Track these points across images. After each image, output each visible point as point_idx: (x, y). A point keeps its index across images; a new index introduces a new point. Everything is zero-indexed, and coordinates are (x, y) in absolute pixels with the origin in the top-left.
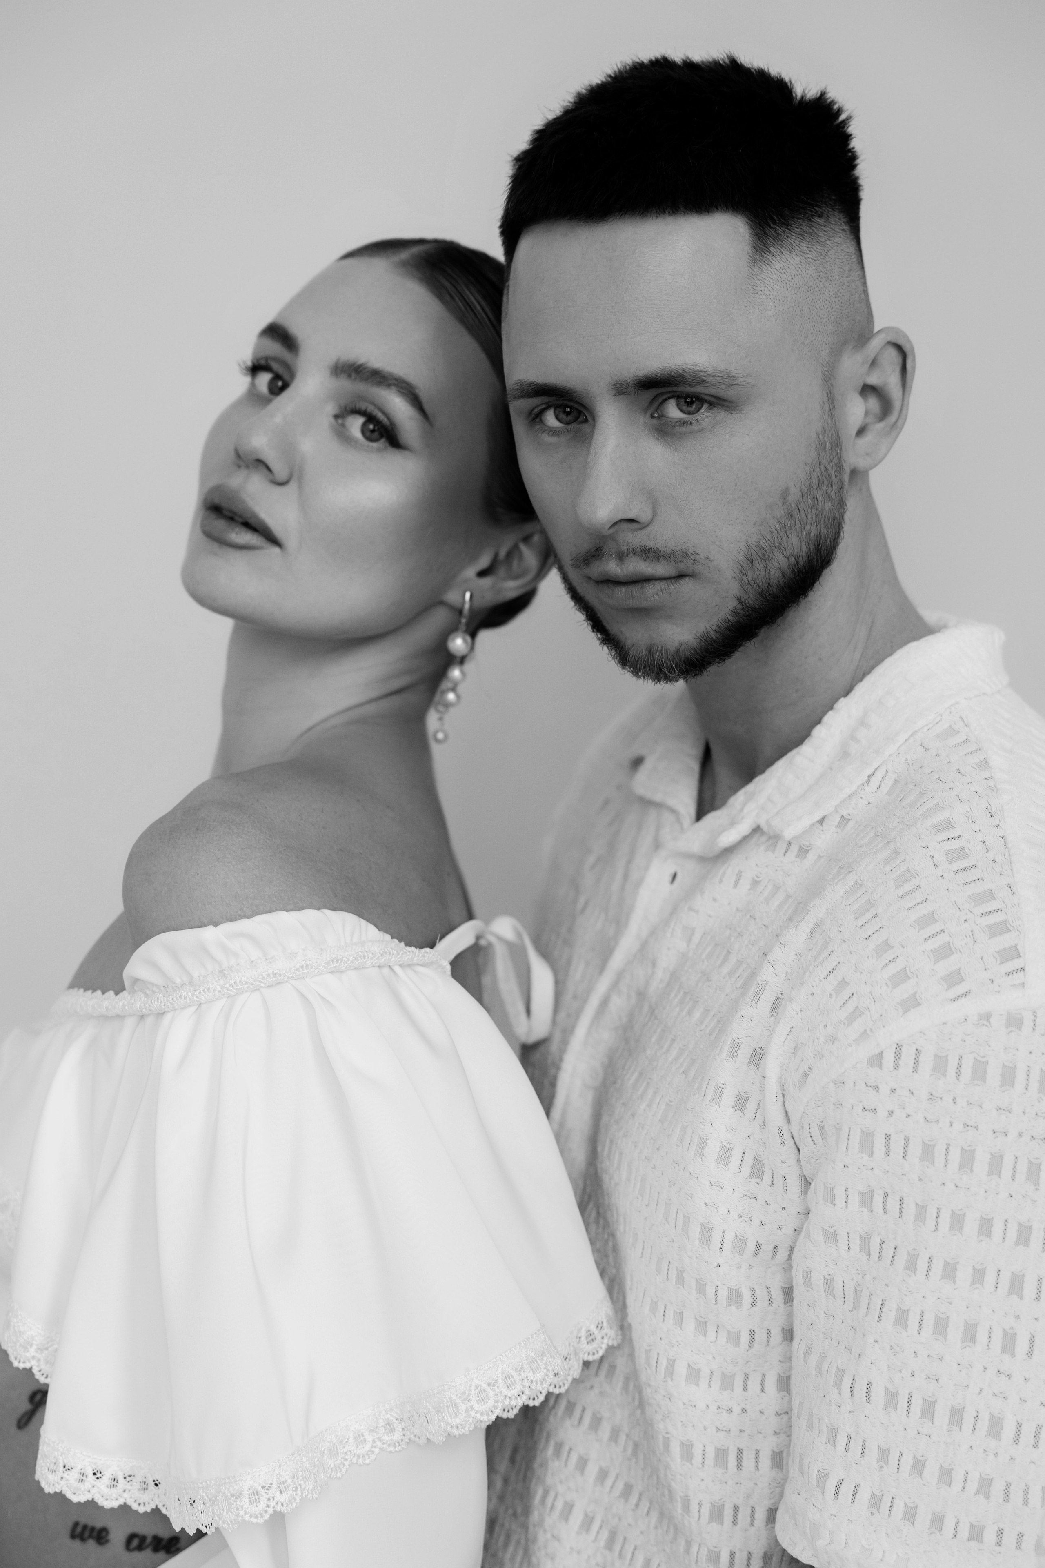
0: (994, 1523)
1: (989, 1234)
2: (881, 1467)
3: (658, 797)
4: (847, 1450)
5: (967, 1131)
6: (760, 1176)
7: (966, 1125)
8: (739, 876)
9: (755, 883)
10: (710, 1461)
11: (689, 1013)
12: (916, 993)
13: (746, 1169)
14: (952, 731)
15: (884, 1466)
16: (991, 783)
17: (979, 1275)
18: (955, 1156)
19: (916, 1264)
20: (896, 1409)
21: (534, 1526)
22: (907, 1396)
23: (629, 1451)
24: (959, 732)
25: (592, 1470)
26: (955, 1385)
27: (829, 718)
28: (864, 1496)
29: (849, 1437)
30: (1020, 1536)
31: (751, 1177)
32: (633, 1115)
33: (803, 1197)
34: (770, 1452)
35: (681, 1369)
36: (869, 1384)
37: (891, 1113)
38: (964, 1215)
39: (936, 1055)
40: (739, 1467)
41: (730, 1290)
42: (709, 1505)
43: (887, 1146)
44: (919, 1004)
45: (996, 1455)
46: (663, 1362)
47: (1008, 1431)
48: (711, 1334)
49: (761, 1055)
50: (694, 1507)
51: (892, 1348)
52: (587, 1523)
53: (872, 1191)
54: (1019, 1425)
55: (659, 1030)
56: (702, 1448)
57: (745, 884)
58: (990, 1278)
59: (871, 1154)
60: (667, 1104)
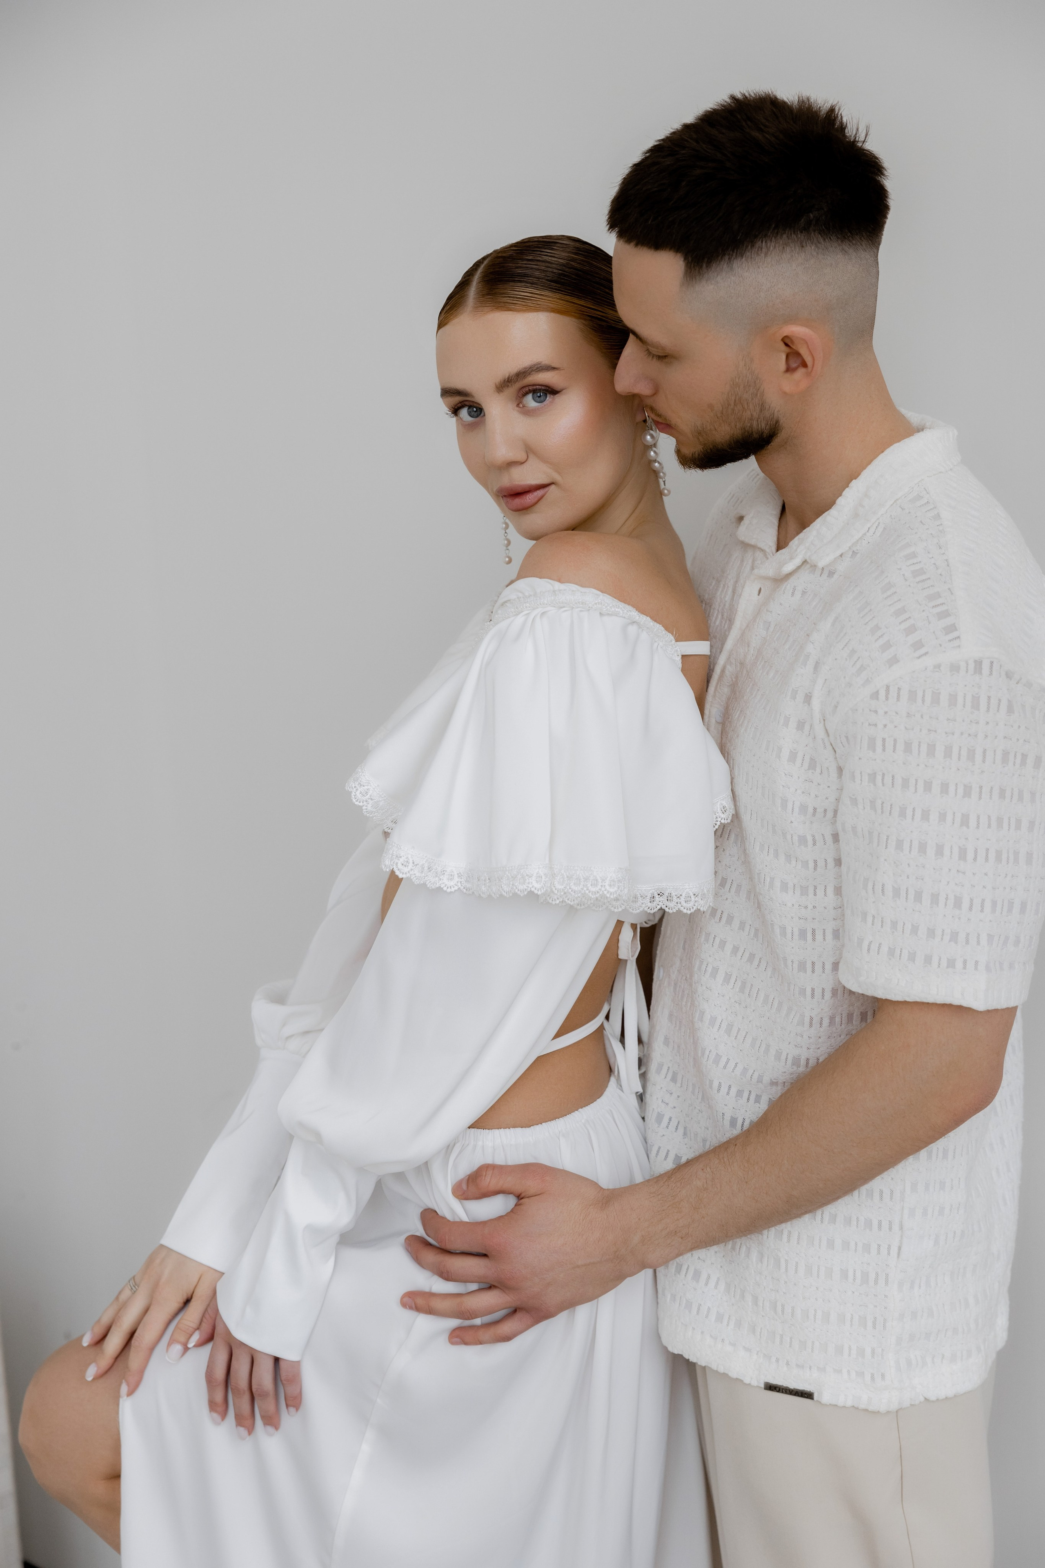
0: (961, 957)
1: (947, 792)
2: (893, 932)
3: (752, 542)
4: (873, 924)
5: (931, 733)
6: (814, 768)
7: (929, 730)
8: (794, 589)
9: (804, 593)
10: (796, 937)
11: (767, 673)
12: (896, 655)
13: (806, 765)
14: (919, 497)
15: (895, 931)
16: (941, 528)
17: (942, 817)
18: (924, 748)
19: (906, 813)
20: (899, 898)
21: (695, 983)
22: (905, 890)
23: (752, 934)
24: (923, 497)
25: (729, 948)
26: (934, 881)
27: (846, 492)
28: (885, 949)
29: (874, 917)
30: (977, 962)
31: (809, 769)
32: (738, 736)
33: (839, 780)
34: (832, 930)
35: (778, 884)
36: (883, 885)
37: (885, 726)
38: (932, 782)
39: (909, 691)
40: (814, 939)
41: (799, 836)
42: (797, 962)
43: (884, 745)
44: (898, 661)
45: (959, 918)
46: (768, 879)
47: (966, 904)
48: (794, 862)
49: (811, 697)
50: (789, 963)
51: (895, 863)
52: (727, 978)
53: (875, 773)
54: (972, 900)
55: (751, 685)
56: (791, 929)
57: (798, 595)
58: (949, 818)
59: (874, 751)
60: (755, 728)
